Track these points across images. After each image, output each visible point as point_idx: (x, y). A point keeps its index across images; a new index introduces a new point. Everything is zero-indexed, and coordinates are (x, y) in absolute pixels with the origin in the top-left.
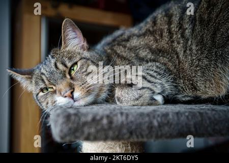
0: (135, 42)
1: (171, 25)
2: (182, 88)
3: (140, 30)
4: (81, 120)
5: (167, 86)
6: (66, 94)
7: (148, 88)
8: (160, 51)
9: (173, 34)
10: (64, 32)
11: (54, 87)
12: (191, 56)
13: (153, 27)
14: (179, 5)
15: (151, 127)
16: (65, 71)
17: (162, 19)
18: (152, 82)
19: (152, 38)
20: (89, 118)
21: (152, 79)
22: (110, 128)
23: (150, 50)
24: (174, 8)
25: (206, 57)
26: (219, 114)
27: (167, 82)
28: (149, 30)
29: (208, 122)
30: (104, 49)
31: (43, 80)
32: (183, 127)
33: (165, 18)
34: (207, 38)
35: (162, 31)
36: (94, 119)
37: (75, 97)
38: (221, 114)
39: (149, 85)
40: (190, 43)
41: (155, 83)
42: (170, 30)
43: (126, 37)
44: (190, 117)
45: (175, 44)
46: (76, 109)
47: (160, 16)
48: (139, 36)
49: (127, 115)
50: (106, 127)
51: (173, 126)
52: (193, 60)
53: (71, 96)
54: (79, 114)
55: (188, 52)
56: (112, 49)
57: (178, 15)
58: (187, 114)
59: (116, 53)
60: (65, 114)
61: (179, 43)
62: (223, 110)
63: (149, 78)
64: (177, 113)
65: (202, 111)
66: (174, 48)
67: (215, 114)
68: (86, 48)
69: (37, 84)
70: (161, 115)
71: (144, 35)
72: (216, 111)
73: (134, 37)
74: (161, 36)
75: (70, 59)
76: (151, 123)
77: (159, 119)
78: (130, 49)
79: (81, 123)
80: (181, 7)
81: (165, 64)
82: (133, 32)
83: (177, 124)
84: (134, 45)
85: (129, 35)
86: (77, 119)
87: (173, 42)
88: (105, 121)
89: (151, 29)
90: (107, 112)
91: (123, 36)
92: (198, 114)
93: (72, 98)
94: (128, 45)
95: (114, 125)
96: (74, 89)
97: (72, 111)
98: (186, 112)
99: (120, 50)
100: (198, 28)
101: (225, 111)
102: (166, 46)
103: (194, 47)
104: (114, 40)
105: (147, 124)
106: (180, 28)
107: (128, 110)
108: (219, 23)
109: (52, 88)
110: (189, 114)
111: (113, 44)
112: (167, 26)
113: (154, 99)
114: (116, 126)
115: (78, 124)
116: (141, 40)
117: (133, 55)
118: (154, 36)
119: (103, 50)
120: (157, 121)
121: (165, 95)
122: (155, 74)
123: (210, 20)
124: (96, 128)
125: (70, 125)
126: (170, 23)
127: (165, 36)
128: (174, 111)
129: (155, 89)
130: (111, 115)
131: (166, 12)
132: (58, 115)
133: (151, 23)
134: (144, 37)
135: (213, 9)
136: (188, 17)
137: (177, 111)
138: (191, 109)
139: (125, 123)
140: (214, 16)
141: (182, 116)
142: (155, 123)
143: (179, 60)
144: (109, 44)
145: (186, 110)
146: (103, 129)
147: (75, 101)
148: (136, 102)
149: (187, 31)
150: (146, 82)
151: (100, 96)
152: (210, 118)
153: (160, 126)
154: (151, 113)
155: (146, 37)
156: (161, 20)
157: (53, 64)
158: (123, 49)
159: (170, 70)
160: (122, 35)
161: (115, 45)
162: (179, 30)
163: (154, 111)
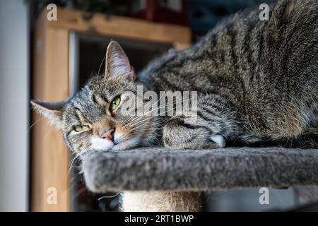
0: (189, 68)
1: (235, 45)
2: (248, 126)
3: (196, 51)
4: (120, 165)
5: (228, 124)
6: (105, 135)
7: (204, 127)
8: (221, 79)
9: (237, 57)
10: (109, 58)
11: (90, 126)
12: (259, 85)
13: (212, 48)
14: (245, 19)
15: (202, 175)
16: (105, 107)
17: (224, 39)
18: (209, 120)
19: (210, 62)
20: (129, 164)
21: (210, 116)
22: (153, 175)
23: (209, 77)
24: (238, 24)
25: (276, 87)
26: (288, 159)
27: (228, 119)
28: (207, 52)
29: (273, 168)
30: (150, 76)
31: (77, 116)
32: (242, 174)
33: (227, 36)
34: (277, 64)
35: (223, 53)
36: (134, 165)
37: (115, 139)
38: (290, 158)
39: (205, 123)
40: (257, 68)
41: (213, 121)
42: (233, 53)
43: (178, 61)
44: (251, 163)
45: (240, 70)
46: (114, 153)
47: (221, 34)
48: (195, 60)
49: (174, 160)
50: (149, 174)
51: (229, 174)
52: (261, 89)
53: (111, 137)
54: (117, 159)
55: (254, 79)
56: (161, 77)
57: (243, 33)
58: (247, 159)
59: (167, 82)
60: (101, 159)
61: (244, 69)
62: (293, 154)
63: (205, 114)
64: (236, 158)
65: (267, 155)
66: (239, 75)
67: (283, 159)
68: (132, 78)
69: (68, 120)
70: (215, 160)
71: (201, 58)
72: (284, 155)
73: (189, 62)
74: (223, 59)
75: (111, 91)
76: (203, 169)
77: (213, 165)
78: (184, 77)
79: (119, 169)
80: (247, 23)
81: (227, 97)
82: (187, 55)
83: (235, 171)
84: (188, 71)
85: (182, 59)
86: (115, 164)
87: (237, 67)
88: (147, 167)
89: (210, 50)
90: (151, 157)
91: (175, 61)
92: (261, 159)
93: (112, 139)
94: (181, 72)
95: (158, 172)
96: (115, 129)
97: (108, 156)
98: (246, 156)
99: (170, 78)
100: (266, 50)
101: (295, 155)
102: (228, 73)
103: (262, 74)
104: (164, 66)
105: (197, 171)
106: (246, 50)
107: (176, 154)
108: (291, 45)
109: (88, 126)
110: (250, 159)
111: (163, 70)
112: (229, 47)
113: (212, 141)
114: (161, 173)
115: (116, 170)
116: (198, 64)
117: (188, 84)
118: (214, 60)
119: (150, 79)
120: (211, 167)
121: (225, 135)
122: (213, 110)
123: (281, 41)
124: (136, 175)
125: (107, 172)
126: (233, 43)
127: (227, 60)
128: (233, 156)
129: (212, 128)
130: (155, 161)
131: (228, 29)
132: (93, 160)
133: (210, 43)
134: (202, 62)
135: (285, 27)
136: (256, 36)
137: (236, 155)
138: (255, 152)
139: (171, 169)
140: (286, 35)
141: (241, 161)
142: (208, 170)
143: (244, 91)
144: (157, 70)
145: (247, 154)
146: (145, 177)
147: (115, 144)
148: (189, 145)
149: (254, 54)
150: (201, 119)
151: (146, 137)
152: (275, 164)
153: (213, 173)
154: (203, 157)
155: (204, 61)
156: (222, 40)
157: (90, 97)
158: (175, 77)
159: (232, 105)
160: (173, 59)
161: (164, 72)
162: (244, 52)
163: (208, 155)
